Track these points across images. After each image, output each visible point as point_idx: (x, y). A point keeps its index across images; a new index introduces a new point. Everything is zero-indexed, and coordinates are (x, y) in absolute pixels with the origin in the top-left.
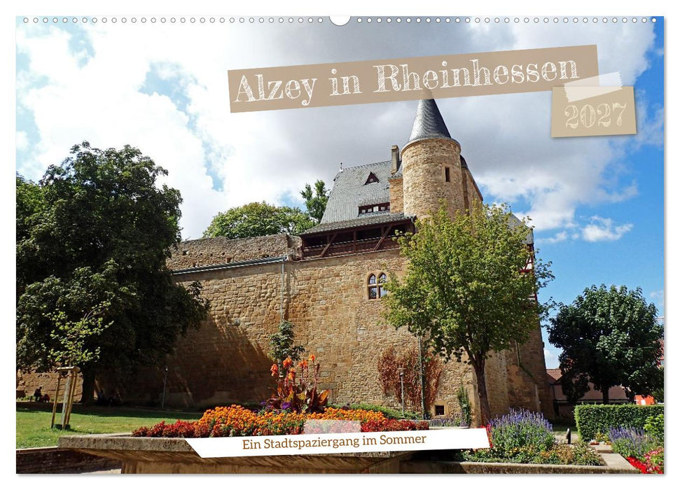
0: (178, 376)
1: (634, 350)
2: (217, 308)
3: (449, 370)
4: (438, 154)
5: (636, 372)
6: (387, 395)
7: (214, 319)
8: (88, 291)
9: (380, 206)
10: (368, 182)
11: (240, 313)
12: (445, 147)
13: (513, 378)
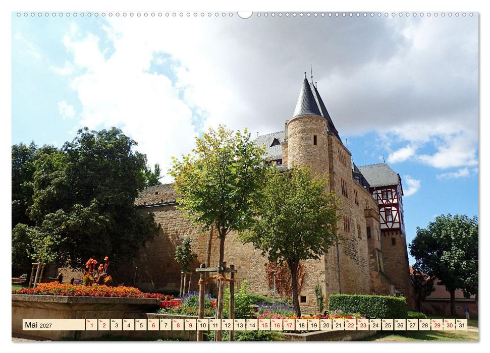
0: (147, 272)
1: (468, 263)
2: (171, 229)
3: (310, 273)
4: (309, 127)
5: (469, 279)
6: (271, 288)
7: (169, 236)
8: (80, 219)
9: (277, 161)
10: (273, 145)
11: (184, 232)
12: (314, 121)
13: (374, 280)
